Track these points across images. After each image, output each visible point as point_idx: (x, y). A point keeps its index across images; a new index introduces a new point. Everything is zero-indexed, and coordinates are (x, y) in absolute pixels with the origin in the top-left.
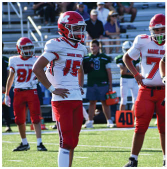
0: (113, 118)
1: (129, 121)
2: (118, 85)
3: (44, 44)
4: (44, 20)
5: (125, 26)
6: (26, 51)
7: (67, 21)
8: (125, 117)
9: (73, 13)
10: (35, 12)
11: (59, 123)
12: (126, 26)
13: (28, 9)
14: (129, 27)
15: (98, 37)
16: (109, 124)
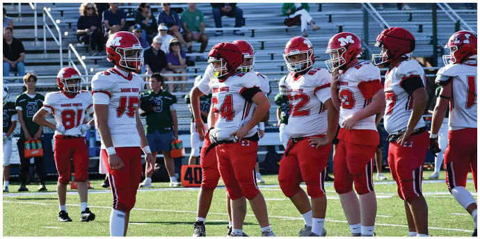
0: (177, 175)
1: (198, 180)
2: (188, 132)
3: (90, 80)
4: (90, 49)
5: (193, 57)
6: (71, 85)
7: (119, 44)
8: (193, 173)
9: (126, 34)
10: (78, 38)
11: (113, 177)
12: (195, 58)
13: (69, 35)
14: (199, 59)
15: (160, 71)
16: (173, 182)
